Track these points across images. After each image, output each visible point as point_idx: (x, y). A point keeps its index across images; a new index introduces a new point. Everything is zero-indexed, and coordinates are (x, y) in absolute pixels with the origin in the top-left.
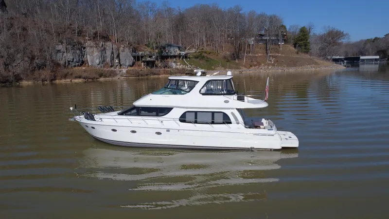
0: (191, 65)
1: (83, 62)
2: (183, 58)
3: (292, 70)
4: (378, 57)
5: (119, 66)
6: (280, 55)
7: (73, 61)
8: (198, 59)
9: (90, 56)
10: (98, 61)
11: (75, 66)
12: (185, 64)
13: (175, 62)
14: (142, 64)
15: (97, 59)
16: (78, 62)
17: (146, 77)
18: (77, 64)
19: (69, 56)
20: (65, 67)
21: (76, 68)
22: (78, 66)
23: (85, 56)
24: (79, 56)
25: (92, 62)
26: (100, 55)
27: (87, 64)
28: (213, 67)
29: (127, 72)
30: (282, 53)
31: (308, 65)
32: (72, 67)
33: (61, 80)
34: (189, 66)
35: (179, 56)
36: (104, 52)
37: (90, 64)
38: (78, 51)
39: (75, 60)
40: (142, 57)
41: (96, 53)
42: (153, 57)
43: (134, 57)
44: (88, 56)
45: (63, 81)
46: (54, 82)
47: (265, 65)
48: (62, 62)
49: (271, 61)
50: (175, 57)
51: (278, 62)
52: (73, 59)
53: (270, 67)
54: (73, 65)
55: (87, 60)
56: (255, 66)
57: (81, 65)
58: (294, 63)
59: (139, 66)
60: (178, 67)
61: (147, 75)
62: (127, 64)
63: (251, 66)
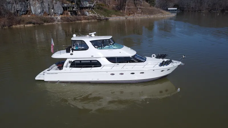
0: (98, 13)
1: (27, 11)
2: (92, 9)
3: (152, 16)
4: (176, 9)
5: (54, 14)
6: (142, 7)
7: (21, 11)
8: (99, 10)
9: (33, 7)
10: (39, 11)
11: (22, 14)
12: (94, 13)
13: (88, 12)
14: (69, 13)
15: (39, 9)
16: (24, 12)
17: (74, 22)
18: (24, 13)
19: (18, 7)
20: (15, 15)
21: (23, 16)
22: (24, 14)
23: (29, 7)
24: (25, 7)
25: (35, 11)
26: (40, 6)
27: (31, 13)
28: (110, 15)
29: (61, 19)
30: (143, 6)
31: (159, 13)
32: (20, 15)
33: (16, 25)
34: (97, 14)
35: (89, 7)
36: (42, 4)
37: (33, 13)
38: (24, 3)
39: (22, 10)
40: (68, 8)
41: (38, 5)
42: (75, 8)
43: (63, 8)
44: (32, 7)
45: (18, 26)
46: (11, 27)
47: (137, 13)
48: (13, 12)
49: (139, 11)
50: (87, 8)
51: (143, 12)
52: (21, 9)
53: (140, 15)
54: (21, 14)
55: (31, 10)
56: (132, 14)
57: (26, 13)
58: (151, 13)
59: (67, 14)
60: (90, 15)
61: (74, 21)
62: (59, 13)
63: (130, 14)
